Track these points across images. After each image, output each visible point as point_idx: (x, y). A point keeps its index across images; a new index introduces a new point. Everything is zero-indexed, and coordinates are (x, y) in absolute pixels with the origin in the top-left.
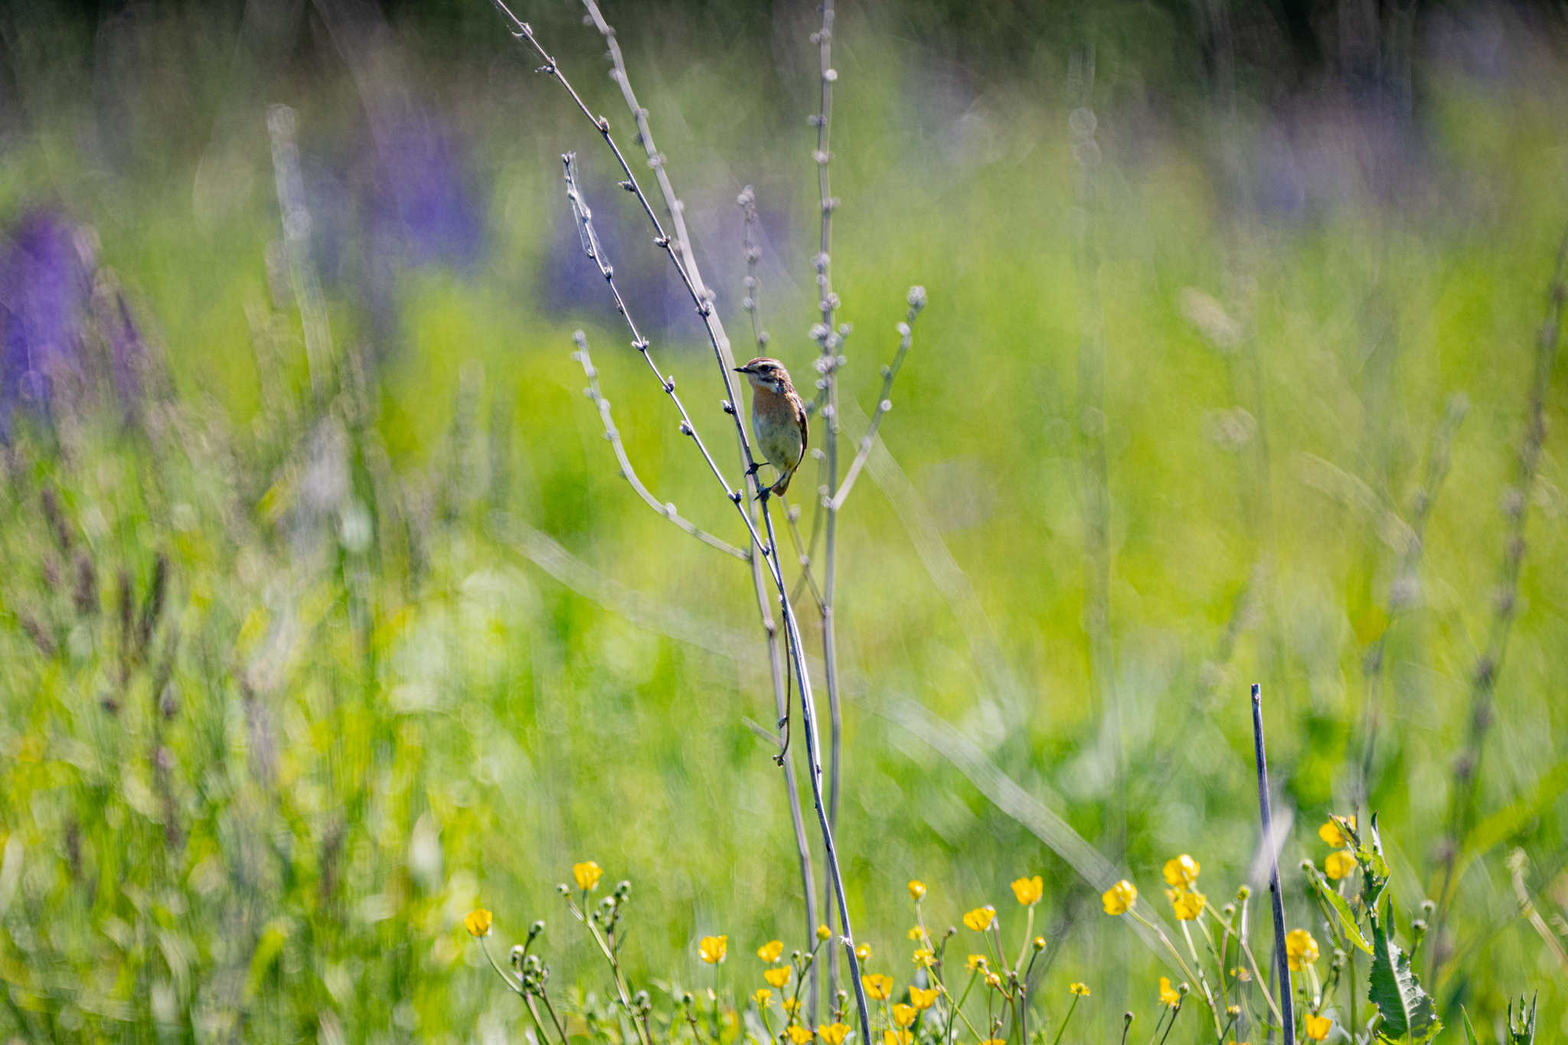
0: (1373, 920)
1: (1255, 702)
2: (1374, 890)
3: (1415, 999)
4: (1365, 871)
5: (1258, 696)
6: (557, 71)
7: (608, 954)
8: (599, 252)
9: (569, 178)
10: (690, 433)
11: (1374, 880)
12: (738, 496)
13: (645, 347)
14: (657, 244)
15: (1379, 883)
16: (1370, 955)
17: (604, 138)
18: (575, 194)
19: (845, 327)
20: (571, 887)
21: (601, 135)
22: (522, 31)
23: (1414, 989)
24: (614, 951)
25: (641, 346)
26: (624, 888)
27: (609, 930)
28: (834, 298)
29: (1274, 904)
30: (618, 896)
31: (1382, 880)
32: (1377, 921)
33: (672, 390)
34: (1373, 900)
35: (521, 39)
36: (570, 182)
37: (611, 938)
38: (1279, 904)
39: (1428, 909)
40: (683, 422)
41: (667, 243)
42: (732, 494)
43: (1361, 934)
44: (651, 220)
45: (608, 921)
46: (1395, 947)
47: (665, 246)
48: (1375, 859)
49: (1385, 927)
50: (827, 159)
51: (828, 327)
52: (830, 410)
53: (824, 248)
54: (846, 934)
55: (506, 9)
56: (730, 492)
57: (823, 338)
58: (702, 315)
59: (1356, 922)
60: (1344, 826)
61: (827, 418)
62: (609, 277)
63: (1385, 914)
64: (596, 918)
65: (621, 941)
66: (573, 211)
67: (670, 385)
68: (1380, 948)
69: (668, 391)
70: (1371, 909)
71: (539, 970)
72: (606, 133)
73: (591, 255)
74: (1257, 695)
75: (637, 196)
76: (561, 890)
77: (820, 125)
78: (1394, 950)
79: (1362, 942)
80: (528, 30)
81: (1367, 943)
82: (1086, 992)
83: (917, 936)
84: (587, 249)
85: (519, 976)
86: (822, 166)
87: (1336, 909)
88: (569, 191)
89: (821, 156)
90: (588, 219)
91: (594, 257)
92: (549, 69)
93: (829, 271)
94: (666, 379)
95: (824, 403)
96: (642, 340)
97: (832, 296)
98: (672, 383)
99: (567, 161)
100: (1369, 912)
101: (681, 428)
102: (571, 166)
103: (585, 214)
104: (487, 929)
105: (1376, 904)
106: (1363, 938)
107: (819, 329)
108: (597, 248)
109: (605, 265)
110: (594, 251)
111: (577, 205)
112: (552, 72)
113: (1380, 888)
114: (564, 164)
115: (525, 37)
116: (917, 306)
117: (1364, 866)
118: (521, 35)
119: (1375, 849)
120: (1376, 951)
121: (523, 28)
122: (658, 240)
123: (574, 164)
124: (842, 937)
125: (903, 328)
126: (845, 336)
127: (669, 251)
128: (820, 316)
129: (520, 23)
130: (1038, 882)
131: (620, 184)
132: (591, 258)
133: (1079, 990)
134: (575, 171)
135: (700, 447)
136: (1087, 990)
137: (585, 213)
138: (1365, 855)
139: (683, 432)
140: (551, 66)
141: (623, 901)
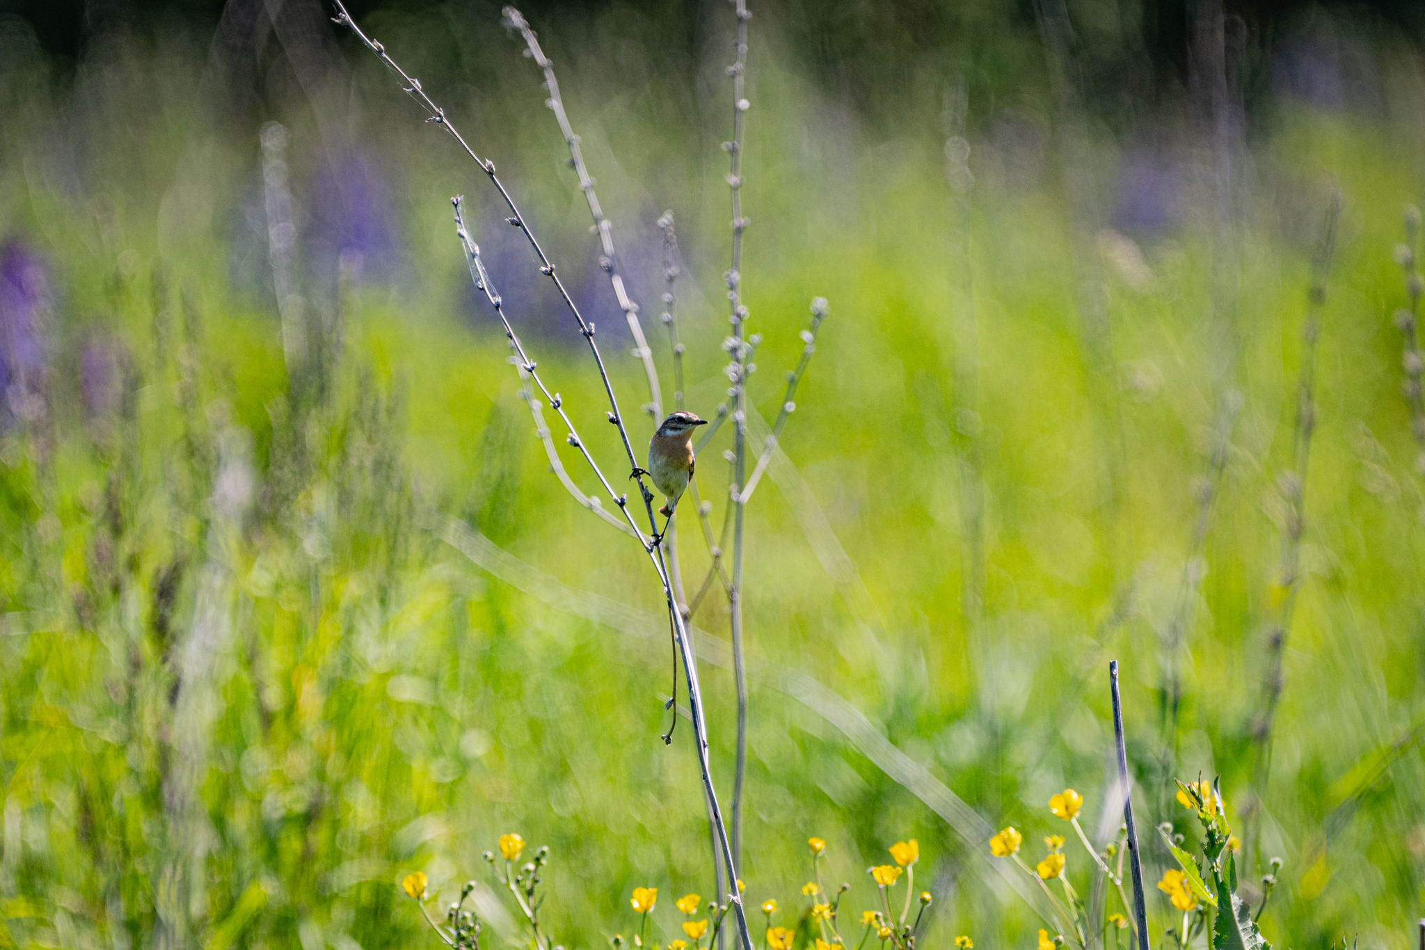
0: (1216, 874)
1: (1113, 677)
2: (1217, 847)
3: (1256, 945)
4: (1208, 830)
5: (1116, 672)
6: (445, 120)
7: (529, 913)
8: (487, 284)
9: (458, 219)
10: (577, 445)
11: (1216, 838)
12: (622, 500)
13: (533, 368)
14: (543, 272)
15: (1221, 841)
16: (1214, 907)
17: (491, 180)
18: (464, 233)
19: (756, 338)
20: (495, 854)
21: (488, 177)
22: (412, 87)
23: (1254, 936)
24: (534, 910)
25: (529, 367)
26: (543, 853)
27: (530, 893)
28: (743, 309)
29: (1132, 860)
30: (538, 860)
31: (1224, 838)
32: (1219, 875)
33: (559, 406)
34: (1216, 856)
35: (411, 93)
36: (460, 222)
37: (531, 900)
38: (1137, 860)
39: (1276, 865)
40: (570, 435)
41: (551, 271)
42: (617, 498)
43: (1206, 887)
44: (536, 252)
45: (528, 884)
46: (1237, 898)
47: (550, 274)
48: (1217, 818)
49: (1228, 881)
50: (738, 182)
51: (739, 339)
52: (740, 415)
53: (735, 265)
54: (734, 893)
55: (397, 67)
56: (615, 497)
57: (734, 350)
58: (586, 335)
59: (1200, 877)
60: (1188, 789)
61: (737, 423)
62: (497, 306)
63: (1228, 868)
64: (518, 881)
65: (541, 901)
66: (462, 248)
67: (557, 402)
68: (1224, 900)
69: (555, 407)
70: (1214, 864)
71: (471, 925)
72: (492, 174)
73: (481, 287)
74: (1115, 670)
75: (522, 230)
76: (486, 856)
77: (733, 151)
78: (1235, 901)
79: (1207, 895)
80: (417, 85)
81: (1211, 895)
82: (969, 945)
83: (810, 892)
84: (477, 282)
85: (453, 932)
86: (735, 189)
87: (1182, 865)
88: (459, 230)
89: (733, 180)
90: (476, 255)
91: (483, 289)
92: (438, 119)
93: (739, 289)
94: (553, 396)
95: (735, 409)
96: (530, 362)
97: (742, 309)
98: (559, 399)
99: (456, 203)
100: (1213, 867)
101: (569, 440)
102: (460, 208)
103: (474, 251)
104: (423, 891)
105: (1218, 860)
106: (1208, 891)
107: (731, 341)
108: (486, 280)
109: (494, 295)
110: (483, 283)
111: (466, 242)
112: (441, 121)
113: (1222, 845)
114: (453, 206)
115: (415, 91)
116: (819, 316)
117: (1207, 826)
118: (411, 90)
119: (1217, 809)
120: (1220, 902)
121: (413, 83)
122: (543, 269)
123: (462, 206)
124: (732, 897)
125: (807, 336)
126: (755, 346)
127: (554, 278)
128: (730, 329)
129: (409, 79)
130: (914, 845)
131: (506, 219)
132: (481, 289)
133: (963, 943)
134: (463, 212)
135: (586, 457)
136: (970, 942)
137: (473, 249)
138: (1207, 816)
139: (571, 444)
140: (440, 116)
141: (542, 865)
